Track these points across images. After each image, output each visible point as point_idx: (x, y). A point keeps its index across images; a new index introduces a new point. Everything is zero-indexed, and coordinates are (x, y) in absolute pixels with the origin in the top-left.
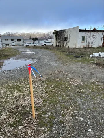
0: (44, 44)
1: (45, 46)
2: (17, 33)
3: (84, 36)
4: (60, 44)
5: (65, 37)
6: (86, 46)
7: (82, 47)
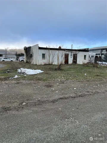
0: (22, 60)
1: (22, 61)
2: (8, 48)
3: (44, 53)
4: (29, 61)
5: (31, 53)
6: (47, 63)
7: (43, 64)
